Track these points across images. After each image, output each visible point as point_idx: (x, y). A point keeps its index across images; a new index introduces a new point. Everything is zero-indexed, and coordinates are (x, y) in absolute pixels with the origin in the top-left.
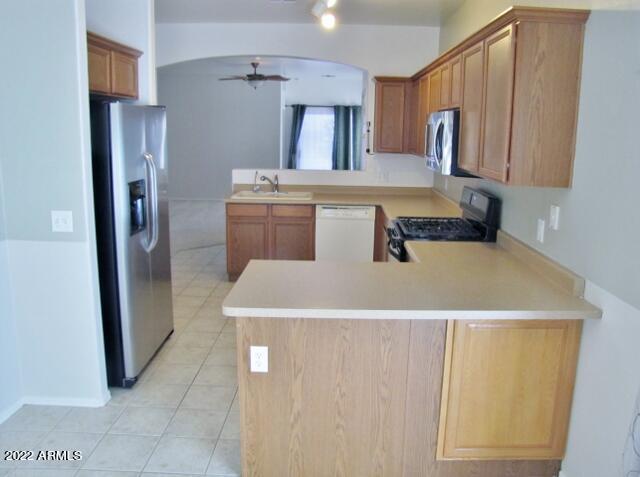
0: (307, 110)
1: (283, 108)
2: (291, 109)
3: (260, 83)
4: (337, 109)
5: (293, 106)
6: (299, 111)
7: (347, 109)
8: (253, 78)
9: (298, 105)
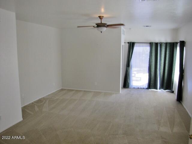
0: (136, 45)
1: (123, 44)
2: (128, 44)
3: (104, 29)
4: (151, 44)
5: (128, 43)
6: (131, 45)
7: (157, 44)
8: (99, 26)
9: (131, 42)
